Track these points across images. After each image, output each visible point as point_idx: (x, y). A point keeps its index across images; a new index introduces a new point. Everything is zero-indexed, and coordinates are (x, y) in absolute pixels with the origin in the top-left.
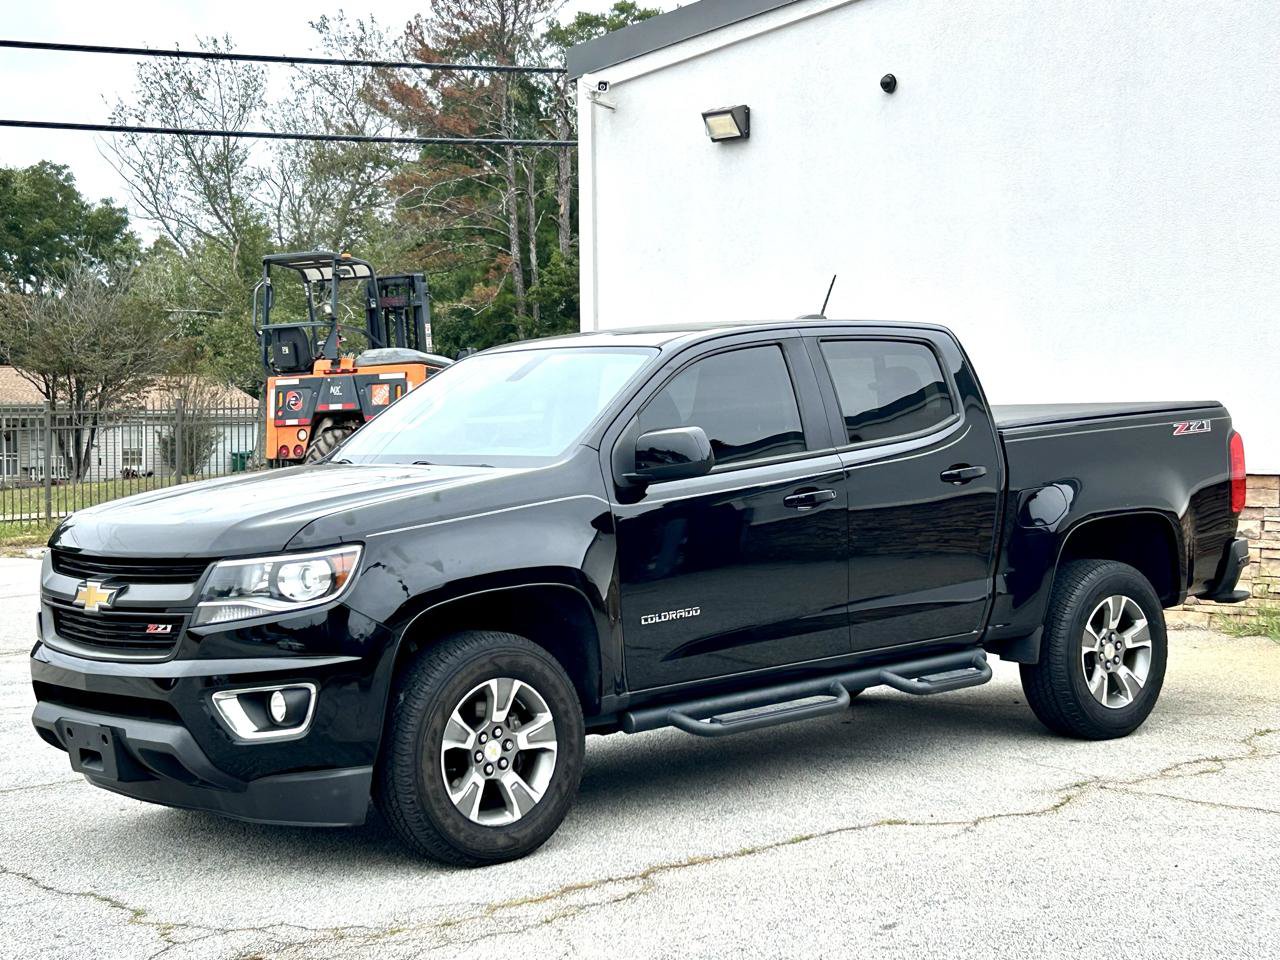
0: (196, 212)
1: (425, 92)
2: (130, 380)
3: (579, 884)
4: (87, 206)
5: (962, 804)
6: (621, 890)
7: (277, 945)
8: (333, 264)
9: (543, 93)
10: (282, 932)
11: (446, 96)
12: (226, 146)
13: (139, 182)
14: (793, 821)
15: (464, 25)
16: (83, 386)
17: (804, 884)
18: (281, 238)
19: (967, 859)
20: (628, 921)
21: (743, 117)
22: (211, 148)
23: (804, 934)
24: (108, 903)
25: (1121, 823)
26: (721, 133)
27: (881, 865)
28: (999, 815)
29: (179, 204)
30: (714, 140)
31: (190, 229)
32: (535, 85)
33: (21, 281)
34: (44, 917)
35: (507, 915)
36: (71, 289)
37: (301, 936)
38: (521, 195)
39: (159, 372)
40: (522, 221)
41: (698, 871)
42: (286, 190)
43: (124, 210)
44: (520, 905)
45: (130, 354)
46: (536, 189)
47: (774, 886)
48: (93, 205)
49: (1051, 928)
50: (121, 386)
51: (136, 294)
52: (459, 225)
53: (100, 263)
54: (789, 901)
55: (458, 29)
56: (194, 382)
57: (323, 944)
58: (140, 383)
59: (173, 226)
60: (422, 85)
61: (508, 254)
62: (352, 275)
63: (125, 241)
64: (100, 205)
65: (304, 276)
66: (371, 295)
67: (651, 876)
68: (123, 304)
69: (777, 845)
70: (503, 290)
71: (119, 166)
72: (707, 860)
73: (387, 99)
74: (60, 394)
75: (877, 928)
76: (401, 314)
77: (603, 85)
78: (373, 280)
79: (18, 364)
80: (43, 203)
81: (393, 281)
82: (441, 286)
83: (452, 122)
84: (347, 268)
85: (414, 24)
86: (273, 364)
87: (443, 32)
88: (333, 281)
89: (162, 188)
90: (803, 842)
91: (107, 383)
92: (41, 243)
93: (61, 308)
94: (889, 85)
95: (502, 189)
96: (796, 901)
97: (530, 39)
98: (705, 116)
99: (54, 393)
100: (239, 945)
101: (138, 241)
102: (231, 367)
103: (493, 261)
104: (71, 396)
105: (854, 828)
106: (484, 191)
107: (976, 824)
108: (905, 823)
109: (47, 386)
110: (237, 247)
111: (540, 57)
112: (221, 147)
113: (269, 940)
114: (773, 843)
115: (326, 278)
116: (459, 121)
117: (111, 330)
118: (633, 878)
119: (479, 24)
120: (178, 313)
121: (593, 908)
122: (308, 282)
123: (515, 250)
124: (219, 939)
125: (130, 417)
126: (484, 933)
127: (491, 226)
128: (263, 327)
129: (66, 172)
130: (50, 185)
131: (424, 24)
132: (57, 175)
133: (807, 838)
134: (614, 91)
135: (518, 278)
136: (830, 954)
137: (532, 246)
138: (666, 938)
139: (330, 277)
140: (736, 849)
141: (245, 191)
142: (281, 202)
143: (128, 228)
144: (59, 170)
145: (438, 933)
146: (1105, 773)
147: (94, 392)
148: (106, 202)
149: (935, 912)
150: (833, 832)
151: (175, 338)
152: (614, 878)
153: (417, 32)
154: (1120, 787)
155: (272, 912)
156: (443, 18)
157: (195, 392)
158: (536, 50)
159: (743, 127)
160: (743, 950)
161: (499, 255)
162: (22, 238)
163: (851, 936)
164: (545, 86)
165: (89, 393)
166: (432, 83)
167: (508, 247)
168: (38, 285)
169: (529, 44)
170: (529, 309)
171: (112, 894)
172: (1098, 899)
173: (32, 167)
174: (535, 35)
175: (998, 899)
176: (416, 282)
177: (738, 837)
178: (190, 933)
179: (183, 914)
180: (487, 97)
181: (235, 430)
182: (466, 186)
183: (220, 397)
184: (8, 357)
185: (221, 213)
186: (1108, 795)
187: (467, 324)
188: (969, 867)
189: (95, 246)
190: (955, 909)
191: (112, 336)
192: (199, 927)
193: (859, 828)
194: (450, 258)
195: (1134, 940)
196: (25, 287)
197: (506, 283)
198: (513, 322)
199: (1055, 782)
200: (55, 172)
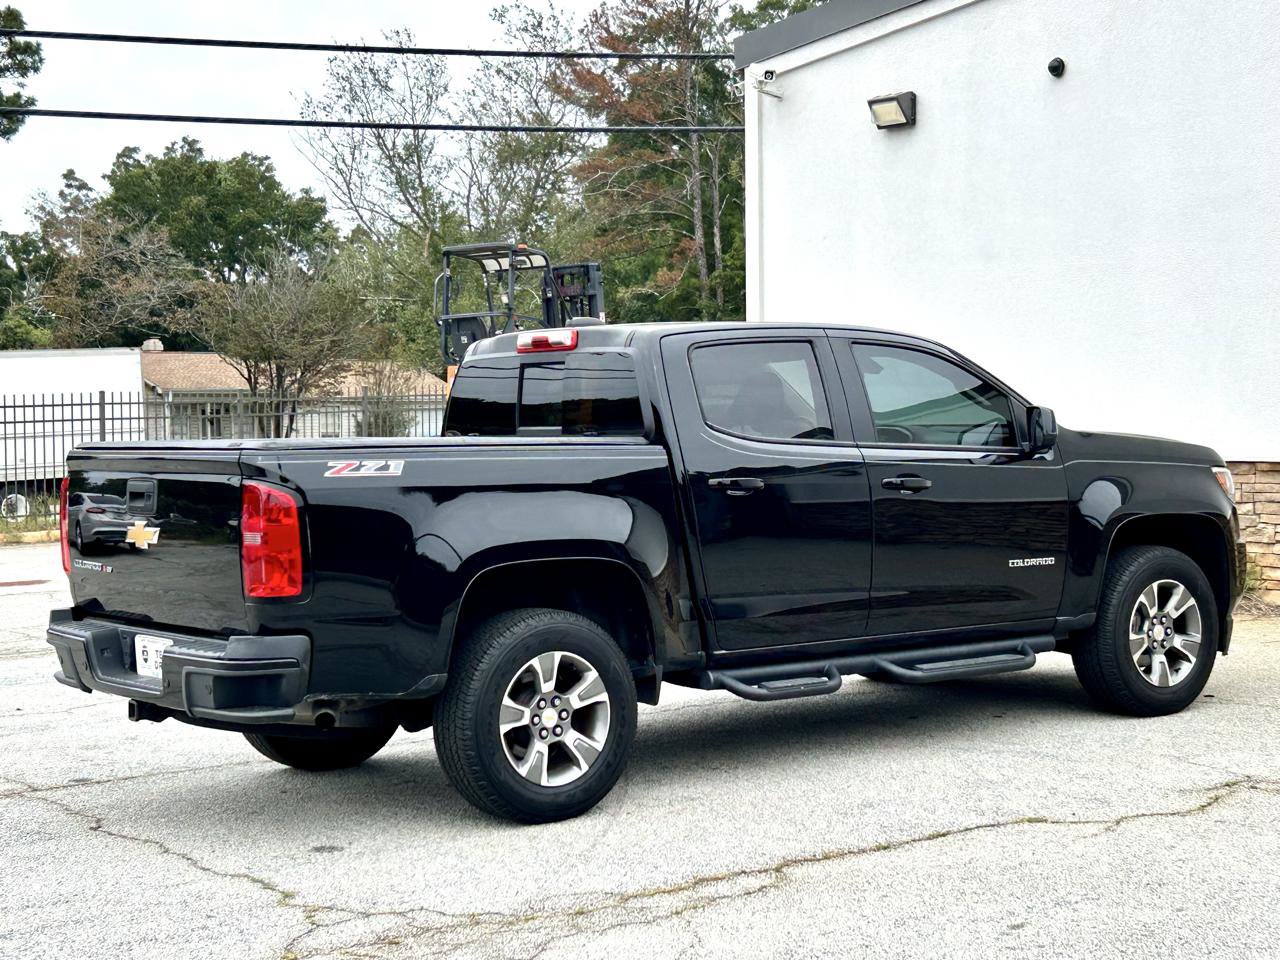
0: (389, 201)
1: (612, 79)
2: (328, 365)
3: (712, 875)
4: (289, 195)
5: (1105, 802)
6: (753, 883)
7: (415, 929)
8: (510, 255)
9: (728, 77)
10: (421, 919)
11: (633, 82)
12: (416, 136)
13: (333, 174)
14: (931, 817)
15: (650, 12)
16: (283, 371)
17: (936, 881)
18: (470, 226)
19: (1105, 859)
20: (757, 915)
21: (909, 104)
22: (402, 139)
23: (931, 932)
24: (260, 885)
25: (1268, 825)
26: (888, 120)
27: (1017, 864)
28: (1143, 815)
29: (372, 194)
30: (879, 127)
31: (383, 218)
32: (721, 69)
33: (226, 269)
34: (199, 897)
35: (639, 905)
36: (271, 276)
37: (437, 921)
38: (706, 179)
39: (355, 357)
40: (706, 205)
41: (832, 866)
42: (475, 179)
43: (322, 200)
44: (652, 895)
45: (327, 340)
46: (720, 173)
47: (906, 883)
48: (294, 194)
49: (1182, 932)
50: (319, 372)
51: (334, 281)
52: (645, 210)
53: (300, 251)
54: (919, 899)
55: (643, 16)
56: (388, 368)
57: (459, 929)
58: (337, 368)
59: (367, 215)
60: (609, 73)
61: (692, 239)
62: (530, 266)
63: (324, 230)
64: (299, 195)
65: (483, 266)
66: (546, 284)
67: (784, 870)
68: (319, 292)
69: (914, 841)
70: (687, 274)
71: (313, 159)
72: (842, 855)
73: (573, 87)
74: (261, 380)
75: (1005, 928)
76: (577, 303)
77: (769, 74)
78: (549, 270)
79: (222, 350)
80: (246, 194)
81: (568, 271)
82: (626, 271)
83: (637, 108)
84: (524, 258)
85: (599, 12)
86: (453, 354)
87: (627, 19)
88: (510, 272)
89: (355, 178)
90: (940, 839)
91: (306, 369)
92: (244, 232)
93: (262, 297)
94: (1057, 69)
95: (686, 173)
96: (926, 898)
97: (715, 24)
98: (871, 103)
99: (256, 379)
100: (379, 929)
101: (337, 230)
102: (423, 352)
103: (678, 245)
104: (272, 381)
105: (993, 826)
106: (670, 176)
107: (1118, 823)
108: (1046, 821)
109: (249, 371)
110: (428, 236)
111: (724, 41)
112: (411, 138)
113: (408, 924)
114: (909, 839)
115: (503, 268)
116: (644, 107)
117: (309, 317)
118: (766, 871)
119: (665, 10)
120: (373, 301)
121: (724, 900)
122: (486, 272)
123: (699, 234)
124: (360, 922)
125: (329, 402)
126: (615, 922)
127: (675, 211)
128: (444, 317)
129: (267, 162)
130: (252, 175)
131: (610, 13)
132: (259, 166)
133: (944, 835)
134: (781, 79)
135: (702, 261)
136: (953, 953)
137: (716, 230)
138: (792, 933)
139: (507, 267)
140: (873, 845)
141: (434, 179)
142: (470, 191)
143: (327, 216)
144: (262, 160)
145: (570, 921)
146: (1258, 773)
147: (293, 378)
148: (306, 191)
149: (1064, 913)
150: (971, 829)
151: (371, 323)
152: (748, 870)
153: (603, 20)
154: (1271, 787)
155: (414, 897)
156: (628, 6)
157: (389, 377)
158: (722, 35)
159: (909, 113)
160: (867, 947)
161: (684, 240)
162: (225, 228)
163: (978, 935)
164: (730, 69)
165: (289, 378)
166: (619, 70)
167: (692, 230)
168: (241, 275)
169: (714, 29)
170: (713, 294)
171: (265, 876)
172: (1234, 903)
173: (234, 159)
174: (719, 20)
175: (1132, 901)
176: (591, 272)
177: (875, 832)
178: (333, 916)
179: (329, 897)
180: (672, 83)
181: (426, 414)
182: (651, 172)
183: (413, 383)
184: (212, 343)
185: (413, 202)
186: (1258, 797)
187: (652, 308)
188: (1106, 869)
189: (293, 234)
190: (1086, 909)
191: (311, 324)
192: (342, 910)
193: (999, 825)
194: (636, 242)
195: (1266, 945)
196: (230, 275)
197: (690, 267)
198: (697, 307)
199: (1203, 782)
200: (257, 163)
